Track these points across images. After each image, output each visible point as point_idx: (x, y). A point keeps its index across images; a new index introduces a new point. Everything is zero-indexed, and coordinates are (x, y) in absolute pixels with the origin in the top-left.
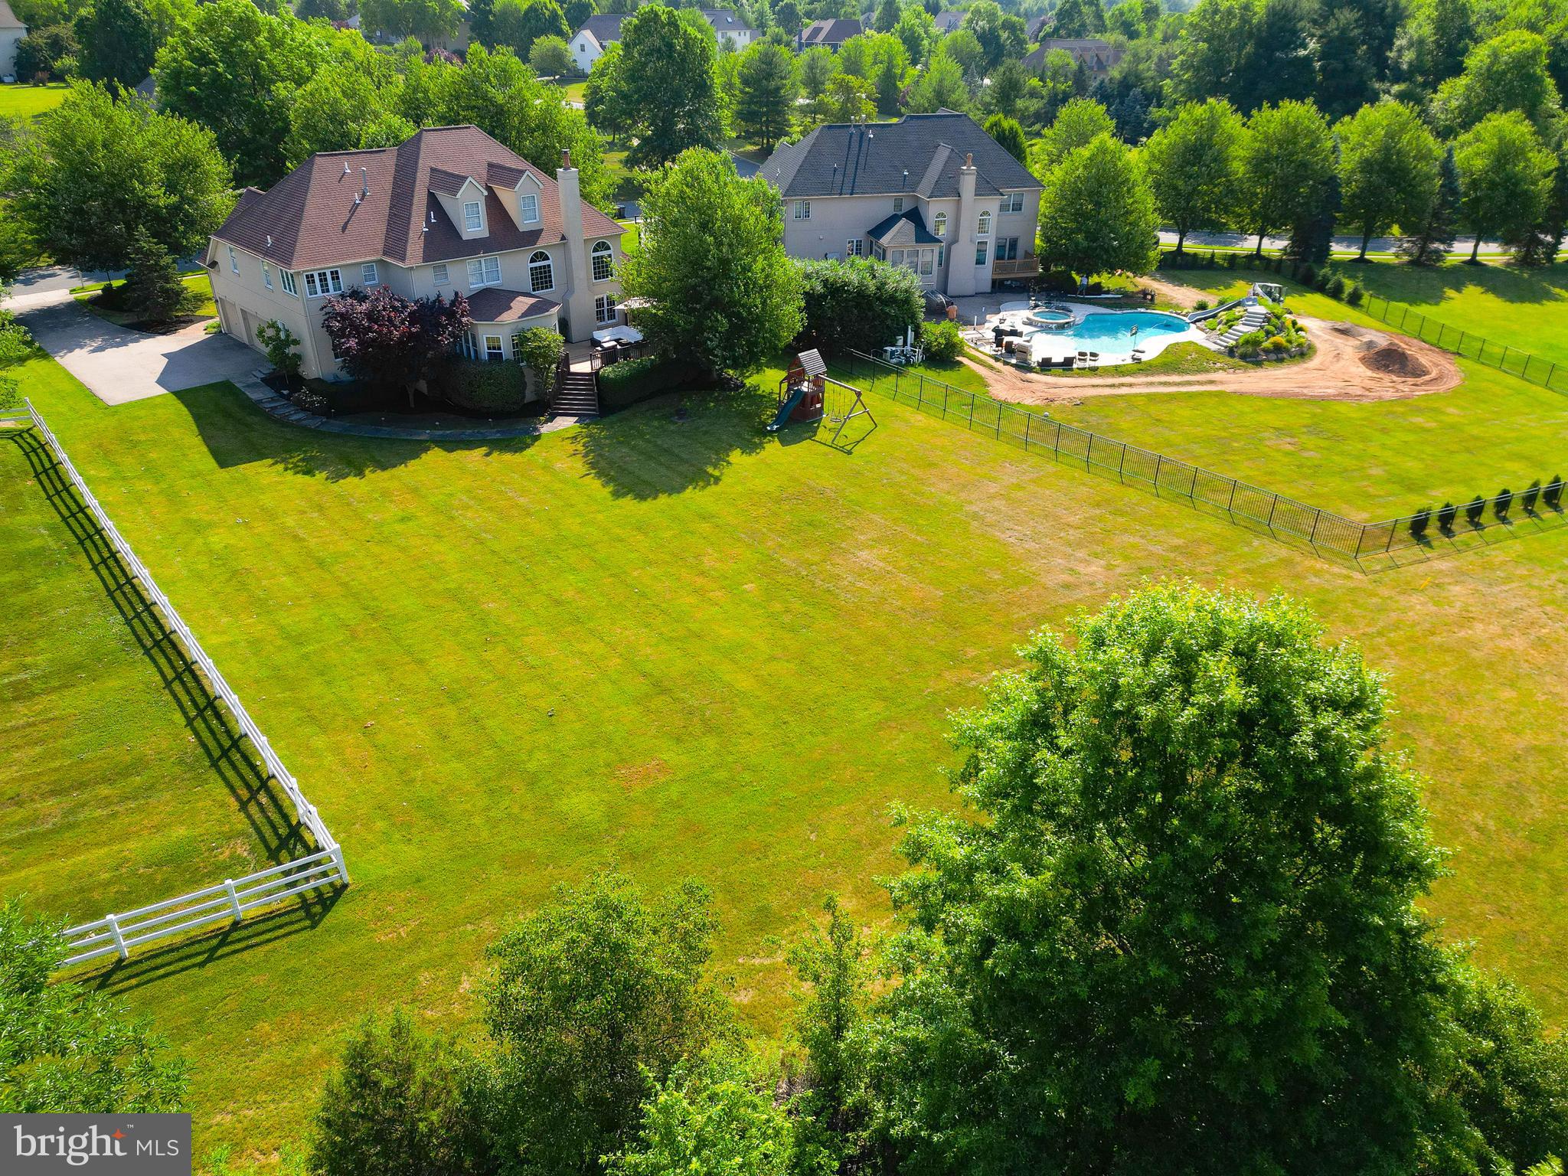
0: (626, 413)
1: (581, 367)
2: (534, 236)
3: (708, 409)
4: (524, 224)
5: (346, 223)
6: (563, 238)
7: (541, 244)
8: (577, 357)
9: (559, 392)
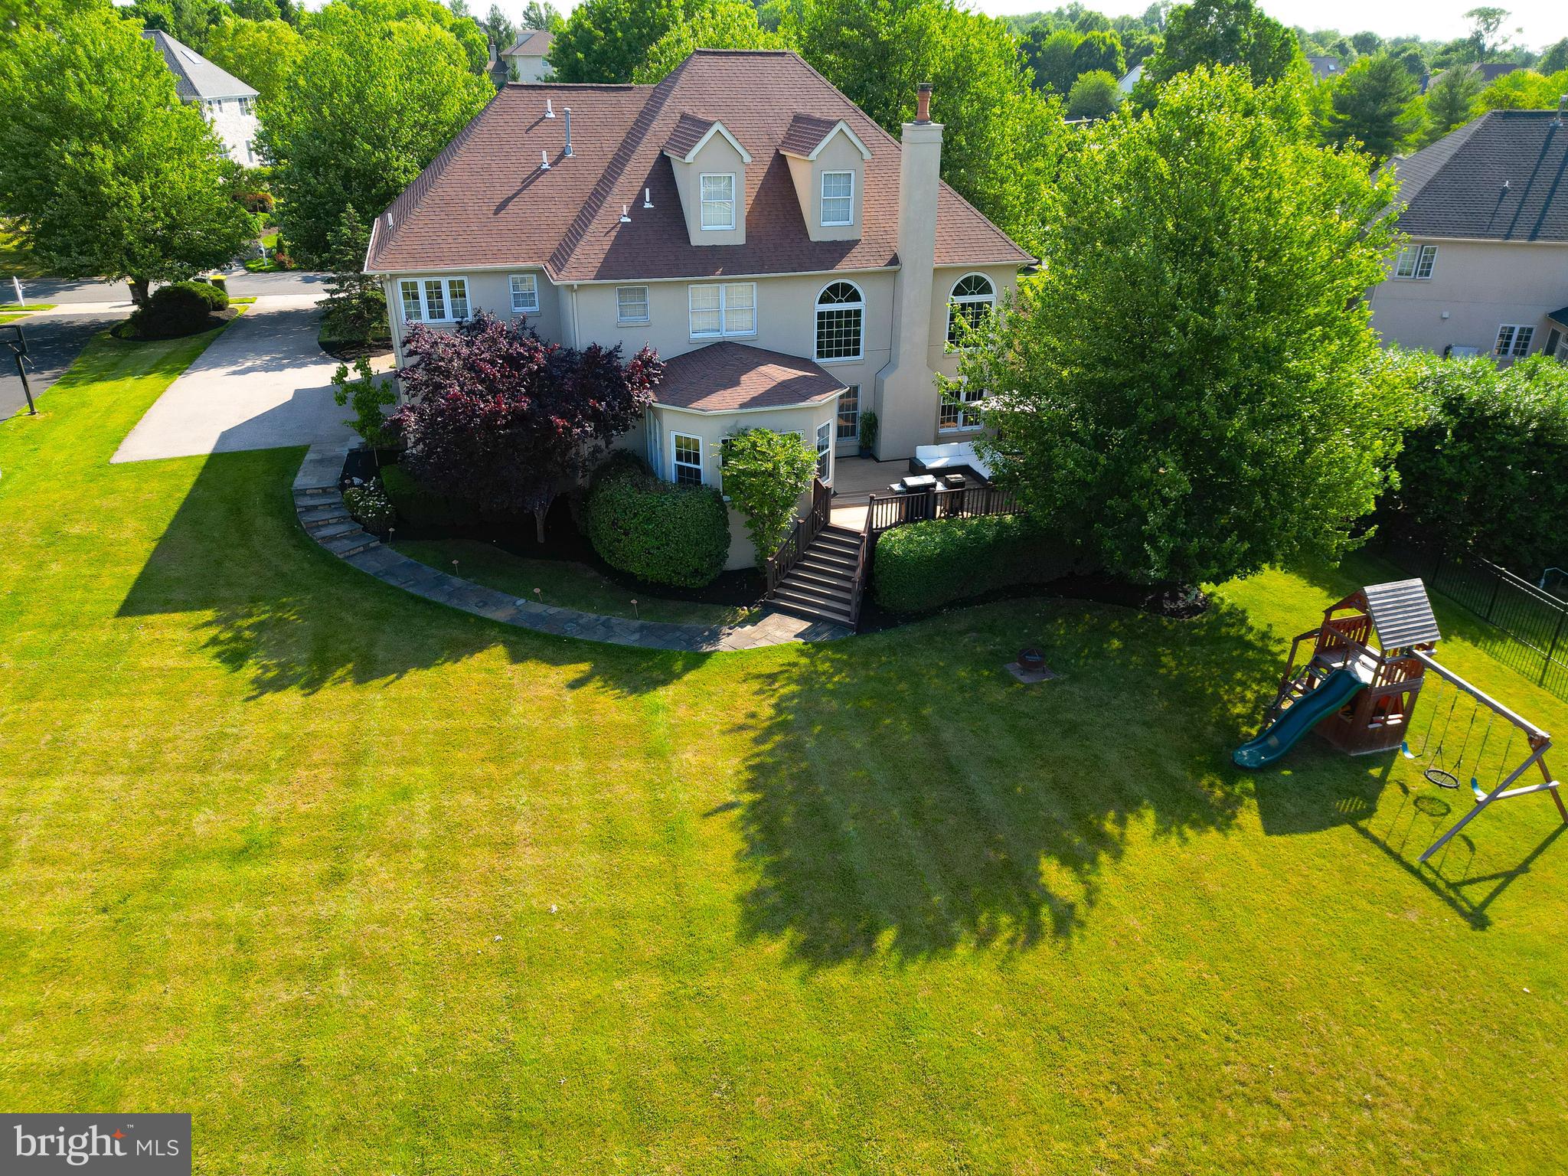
0: (912, 632)
1: (849, 518)
2: (837, 250)
3: (1100, 654)
4: (821, 227)
5: (509, 199)
6: (895, 261)
7: (844, 270)
8: (847, 495)
9: (791, 564)
